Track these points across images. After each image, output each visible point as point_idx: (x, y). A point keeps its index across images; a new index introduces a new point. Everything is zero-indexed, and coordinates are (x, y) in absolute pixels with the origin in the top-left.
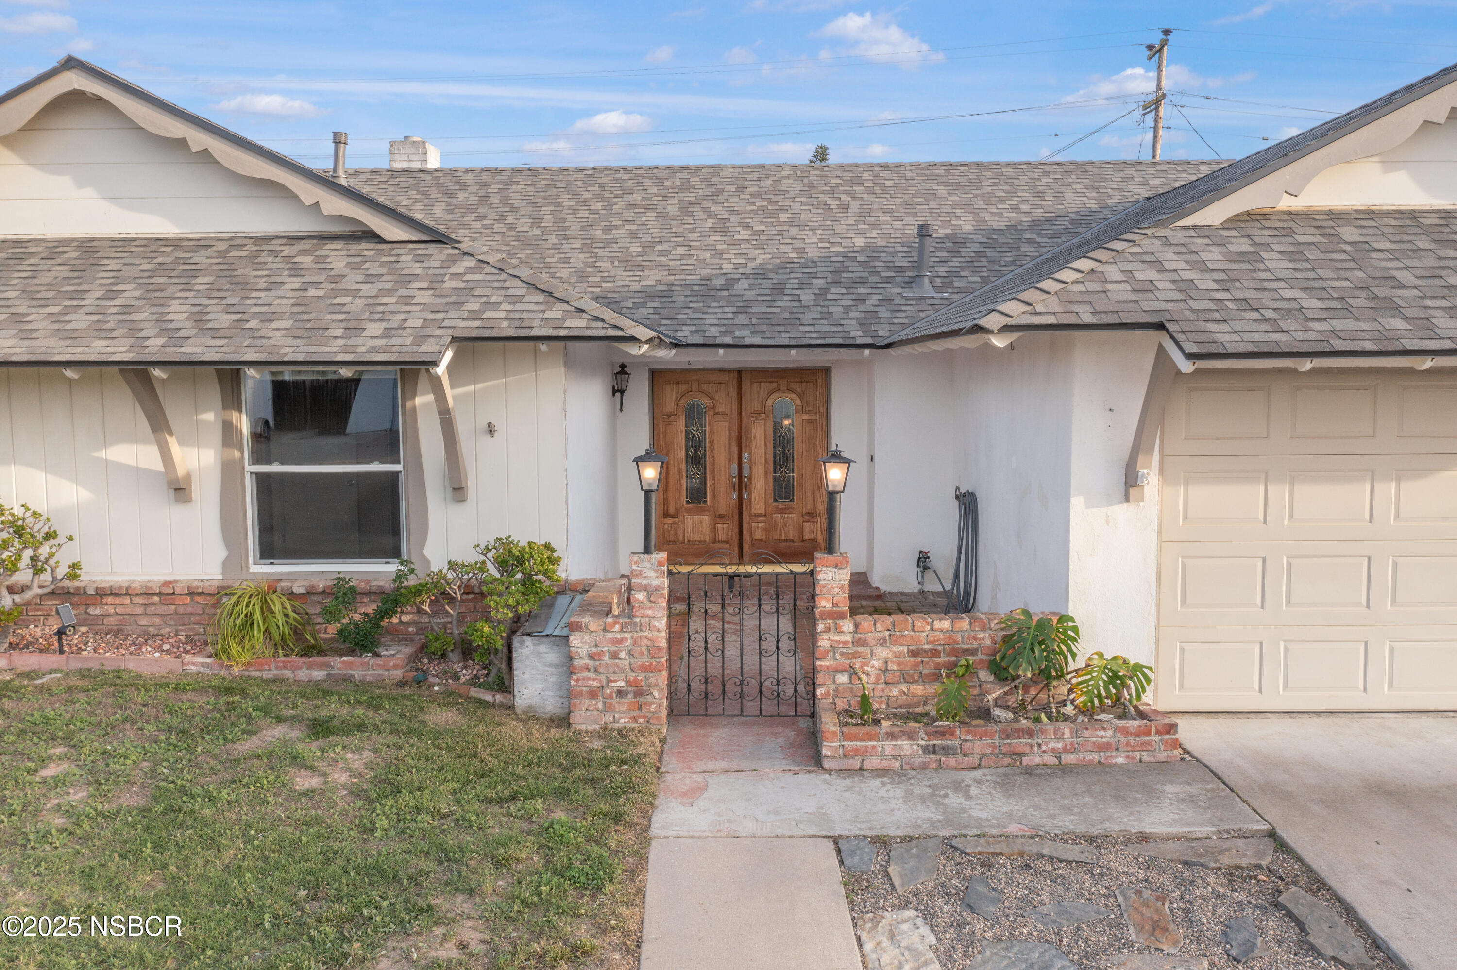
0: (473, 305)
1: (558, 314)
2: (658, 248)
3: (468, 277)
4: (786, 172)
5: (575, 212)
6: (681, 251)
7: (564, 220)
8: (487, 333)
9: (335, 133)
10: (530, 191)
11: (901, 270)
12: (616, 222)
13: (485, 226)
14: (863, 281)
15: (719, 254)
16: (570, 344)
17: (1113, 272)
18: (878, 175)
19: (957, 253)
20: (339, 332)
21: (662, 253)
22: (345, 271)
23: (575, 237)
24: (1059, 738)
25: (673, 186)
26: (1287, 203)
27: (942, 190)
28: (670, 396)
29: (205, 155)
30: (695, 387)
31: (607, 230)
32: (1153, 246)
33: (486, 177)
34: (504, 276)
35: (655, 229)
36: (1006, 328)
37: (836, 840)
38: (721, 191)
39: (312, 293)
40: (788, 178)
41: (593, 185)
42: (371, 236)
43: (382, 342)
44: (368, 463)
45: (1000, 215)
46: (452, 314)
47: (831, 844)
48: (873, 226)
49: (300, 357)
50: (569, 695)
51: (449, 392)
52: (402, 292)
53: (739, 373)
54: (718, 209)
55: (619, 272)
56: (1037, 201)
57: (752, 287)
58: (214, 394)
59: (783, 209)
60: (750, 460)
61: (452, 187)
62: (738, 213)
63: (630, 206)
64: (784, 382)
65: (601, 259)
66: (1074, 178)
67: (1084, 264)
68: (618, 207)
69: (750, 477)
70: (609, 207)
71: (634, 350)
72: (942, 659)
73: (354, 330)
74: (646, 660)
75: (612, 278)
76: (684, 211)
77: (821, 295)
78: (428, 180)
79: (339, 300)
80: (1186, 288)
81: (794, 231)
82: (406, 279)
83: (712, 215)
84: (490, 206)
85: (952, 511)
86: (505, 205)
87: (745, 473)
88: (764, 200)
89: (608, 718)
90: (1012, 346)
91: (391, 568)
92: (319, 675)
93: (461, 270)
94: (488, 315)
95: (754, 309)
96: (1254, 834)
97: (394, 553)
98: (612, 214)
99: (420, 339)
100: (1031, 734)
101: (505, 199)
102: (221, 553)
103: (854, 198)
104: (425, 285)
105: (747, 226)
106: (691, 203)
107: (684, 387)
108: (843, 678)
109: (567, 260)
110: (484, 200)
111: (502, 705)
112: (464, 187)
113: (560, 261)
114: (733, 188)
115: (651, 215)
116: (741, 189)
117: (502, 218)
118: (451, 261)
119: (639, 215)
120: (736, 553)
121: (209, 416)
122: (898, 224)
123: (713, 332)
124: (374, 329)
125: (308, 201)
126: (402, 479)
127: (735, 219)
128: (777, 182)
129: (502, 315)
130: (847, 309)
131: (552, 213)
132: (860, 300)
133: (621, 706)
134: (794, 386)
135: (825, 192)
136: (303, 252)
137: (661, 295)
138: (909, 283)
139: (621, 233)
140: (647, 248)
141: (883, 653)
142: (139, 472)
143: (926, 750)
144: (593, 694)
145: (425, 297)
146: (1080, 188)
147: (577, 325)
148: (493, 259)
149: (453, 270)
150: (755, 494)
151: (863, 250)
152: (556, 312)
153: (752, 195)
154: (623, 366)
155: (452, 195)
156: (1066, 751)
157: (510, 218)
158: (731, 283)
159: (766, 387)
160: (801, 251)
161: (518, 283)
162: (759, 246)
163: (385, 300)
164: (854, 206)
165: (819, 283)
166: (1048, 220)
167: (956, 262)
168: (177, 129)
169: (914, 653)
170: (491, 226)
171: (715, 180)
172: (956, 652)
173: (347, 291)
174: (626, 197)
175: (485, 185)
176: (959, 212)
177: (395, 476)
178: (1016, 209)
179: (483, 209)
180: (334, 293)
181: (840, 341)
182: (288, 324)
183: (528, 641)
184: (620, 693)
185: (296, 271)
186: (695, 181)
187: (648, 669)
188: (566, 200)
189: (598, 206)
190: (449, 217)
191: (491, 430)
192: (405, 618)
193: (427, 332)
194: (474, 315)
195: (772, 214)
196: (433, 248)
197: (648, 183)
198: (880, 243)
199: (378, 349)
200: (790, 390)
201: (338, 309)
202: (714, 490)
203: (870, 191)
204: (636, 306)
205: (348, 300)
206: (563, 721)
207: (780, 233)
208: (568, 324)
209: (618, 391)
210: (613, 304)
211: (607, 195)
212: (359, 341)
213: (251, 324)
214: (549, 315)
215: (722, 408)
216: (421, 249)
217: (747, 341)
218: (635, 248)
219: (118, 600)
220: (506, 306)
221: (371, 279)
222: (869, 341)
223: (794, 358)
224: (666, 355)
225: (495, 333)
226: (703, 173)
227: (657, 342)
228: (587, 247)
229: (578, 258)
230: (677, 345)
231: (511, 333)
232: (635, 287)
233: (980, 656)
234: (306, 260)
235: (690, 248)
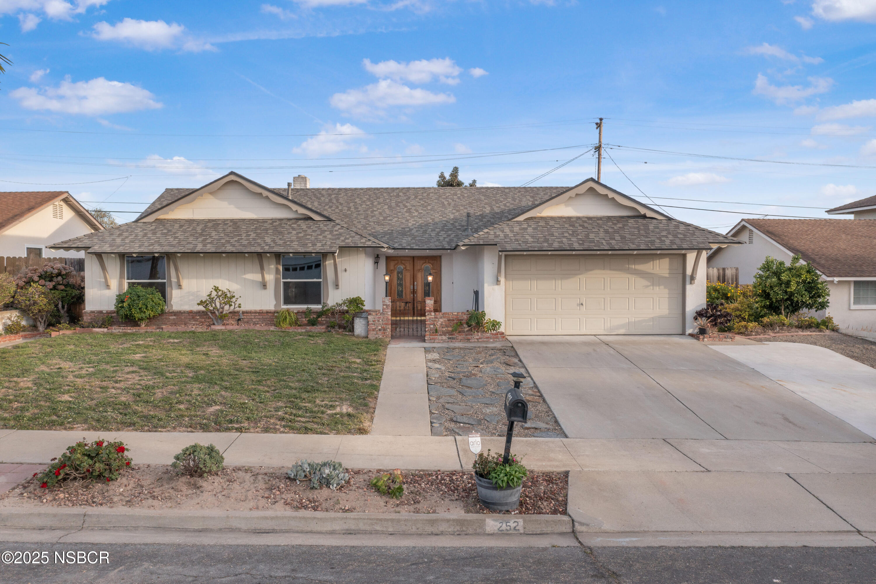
0: (342, 238)
1: (364, 241)
2: (388, 218)
3: (339, 231)
4: (432, 191)
5: (361, 205)
6: (396, 219)
7: (358, 208)
8: (347, 246)
9: (288, 183)
10: (346, 197)
11: (463, 226)
12: (375, 209)
13: (332, 210)
14: (451, 230)
15: (407, 221)
16: (366, 248)
17: (492, 232)
18: (463, 192)
19: (482, 221)
20: (310, 245)
21: (390, 220)
22: (307, 229)
23: (362, 214)
24: (478, 336)
25: (393, 196)
26: (539, 215)
27: (483, 198)
28: (392, 264)
29: (267, 198)
30: (400, 262)
31: (372, 212)
32: (504, 226)
33: (330, 192)
34: (349, 231)
35: (387, 211)
36: (463, 245)
37: (425, 348)
38: (409, 198)
39: (300, 235)
40: (432, 193)
41: (367, 195)
42: (311, 219)
43: (322, 248)
44: (313, 279)
45: (499, 207)
46: (337, 241)
47: (423, 349)
48: (458, 211)
49: (303, 251)
50: (368, 331)
51: (337, 260)
52: (323, 235)
53: (413, 258)
54: (408, 204)
55: (376, 226)
56: (513, 202)
57: (417, 231)
58: (274, 261)
59: (429, 205)
60: (417, 285)
61: (319, 196)
62: (414, 206)
63: (379, 203)
64: (427, 260)
65: (371, 222)
66: (528, 194)
67: (486, 230)
68: (375, 204)
69: (417, 290)
70: (372, 204)
71: (383, 250)
72: (455, 322)
73: (314, 245)
74: (386, 322)
75: (374, 228)
76: (397, 205)
77: (438, 234)
78: (310, 194)
79: (308, 237)
80: (506, 236)
81: (432, 212)
82: (323, 231)
83: (406, 207)
84: (333, 203)
85: (472, 296)
86: (338, 202)
87: (415, 288)
88: (423, 201)
89: (377, 336)
90: (467, 249)
91: (320, 307)
92: (304, 331)
93: (337, 229)
94: (346, 241)
95: (417, 238)
96: (509, 347)
97: (319, 302)
98: (373, 206)
99: (331, 247)
100: (472, 335)
101: (337, 200)
102: (275, 303)
103: (453, 201)
104: (329, 233)
105: (417, 211)
106: (399, 202)
107: (396, 262)
108: (432, 326)
109: (360, 222)
110: (330, 201)
111: (351, 335)
112: (323, 196)
113: (358, 222)
114: (413, 197)
115: (386, 207)
116: (416, 197)
117: (337, 208)
118: (334, 226)
119: (382, 207)
120: (412, 313)
121: (273, 266)
122: (466, 210)
123: (404, 245)
124: (319, 244)
125: (294, 210)
126: (322, 284)
127: (414, 208)
128: (428, 195)
129: (350, 241)
130: (444, 238)
131: (354, 205)
132: (449, 236)
133: (380, 333)
134: (430, 261)
135: (444, 198)
136: (293, 224)
137: (390, 234)
138: (465, 230)
139: (376, 213)
140: (385, 218)
141: (441, 320)
142: (253, 281)
143: (448, 338)
144: (373, 330)
145: (329, 236)
146: (528, 197)
147: (369, 244)
148: (345, 226)
149: (335, 229)
150: (418, 295)
151: (453, 219)
152: (363, 240)
153: (420, 199)
154: (378, 255)
155: (319, 199)
156: (480, 339)
157: (340, 208)
158: (411, 230)
159: (422, 262)
160: (433, 220)
161: (353, 233)
162: (420, 218)
163: (319, 237)
164: (453, 204)
165: (438, 230)
166: (514, 209)
167: (480, 224)
168: (260, 190)
169: (448, 320)
170: (334, 210)
171: (408, 193)
172: (458, 320)
173: (309, 235)
174: (378, 200)
175: (330, 195)
176: (486, 206)
177: (320, 282)
178: (505, 205)
179: (331, 204)
180: (306, 235)
181: (441, 248)
182: (297, 243)
183: (358, 318)
184: (380, 330)
185: (294, 229)
186: (401, 194)
187: (386, 324)
188: (358, 200)
189: (368, 203)
190: (320, 207)
191: (346, 270)
192: (323, 319)
193: (332, 245)
194: (343, 241)
195: (426, 207)
196: (328, 223)
197: (385, 195)
198: (459, 217)
199: (321, 249)
200: (429, 263)
201: (308, 239)
202: (405, 294)
203: (459, 198)
204: (382, 237)
205: (310, 237)
206: (367, 337)
207: (427, 213)
208: (367, 243)
209: (376, 262)
210: (375, 237)
211: (372, 199)
212: (316, 247)
213: (288, 243)
214: (362, 241)
215: (408, 268)
216: (325, 223)
217: (414, 248)
218: (381, 218)
219: (248, 314)
220: (350, 239)
221: (314, 231)
222: (449, 248)
223: (428, 253)
224: (391, 251)
225: (349, 246)
226: (404, 191)
227: (389, 248)
228: (366, 218)
229: (363, 222)
230: (394, 249)
231: (353, 245)
232: (381, 231)
233: (464, 321)
234: (294, 226)
235: (399, 218)
